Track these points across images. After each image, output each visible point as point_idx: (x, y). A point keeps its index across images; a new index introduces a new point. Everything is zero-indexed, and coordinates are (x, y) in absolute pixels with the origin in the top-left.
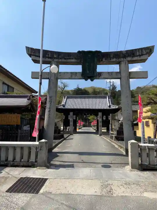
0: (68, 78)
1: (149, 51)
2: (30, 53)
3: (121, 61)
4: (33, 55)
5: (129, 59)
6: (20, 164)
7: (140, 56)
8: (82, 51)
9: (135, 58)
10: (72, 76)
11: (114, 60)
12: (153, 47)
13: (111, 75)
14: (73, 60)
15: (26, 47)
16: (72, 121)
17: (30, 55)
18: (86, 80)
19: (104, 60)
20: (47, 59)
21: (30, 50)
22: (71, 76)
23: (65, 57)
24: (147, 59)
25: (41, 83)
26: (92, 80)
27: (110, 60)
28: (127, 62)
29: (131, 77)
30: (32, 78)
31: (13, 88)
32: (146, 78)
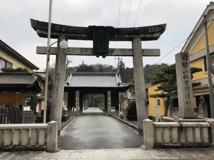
0: (78, 54)
1: (161, 29)
2: (35, 26)
3: (133, 38)
4: (38, 29)
5: (142, 36)
7: (152, 33)
8: (93, 26)
9: (147, 36)
10: (83, 52)
11: (127, 36)
12: (165, 25)
13: (123, 52)
14: (84, 35)
17: (35, 29)
18: (98, 57)
19: (116, 36)
21: (35, 23)
23: (75, 32)
24: (160, 37)
26: (104, 57)
27: (123, 36)
28: (139, 39)
29: (144, 54)
30: (38, 53)
31: (12, 64)
32: (159, 56)
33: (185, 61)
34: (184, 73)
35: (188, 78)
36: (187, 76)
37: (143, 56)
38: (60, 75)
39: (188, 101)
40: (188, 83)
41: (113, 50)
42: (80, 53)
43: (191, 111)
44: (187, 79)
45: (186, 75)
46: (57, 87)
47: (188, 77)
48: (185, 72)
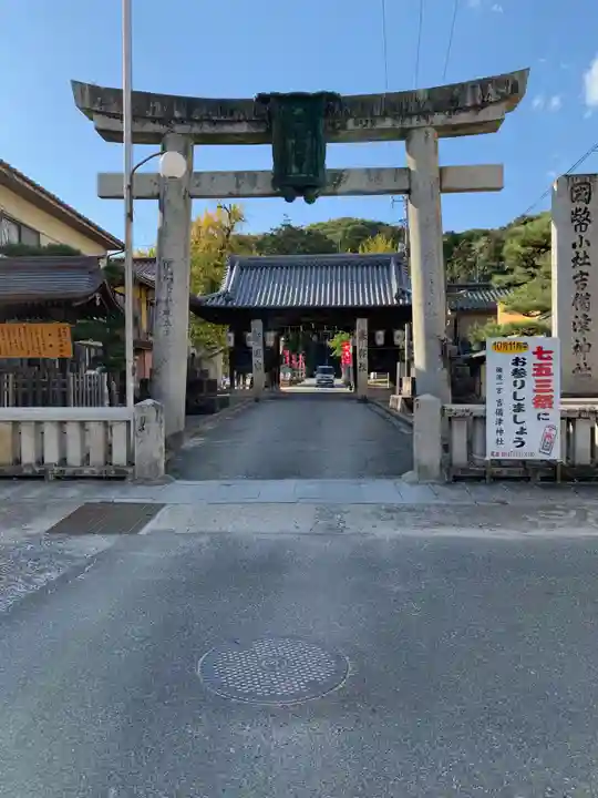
0: (226, 193)
1: (509, 89)
2: (86, 105)
3: (409, 129)
5: (439, 119)
6: (81, 471)
7: (477, 108)
8: (271, 94)
9: (463, 118)
10: (242, 185)
11: (388, 123)
13: (377, 182)
14: (243, 128)
15: (75, 83)
16: (262, 353)
17: (89, 113)
18: (290, 199)
19: (350, 123)
20: (151, 127)
21: (87, 93)
22: (238, 186)
23: (214, 118)
24: (503, 120)
25: (130, 216)
26: (310, 200)
27: (373, 123)
28: (432, 132)
29: (445, 185)
30: (102, 197)
31: (38, 233)
32: (499, 189)
33: (582, 205)
34: (574, 246)
35: (589, 264)
36: (587, 257)
37: (443, 191)
38: (174, 265)
39: (581, 342)
40: (585, 280)
41: (339, 176)
42: (235, 191)
43: (589, 372)
44: (585, 269)
45: (581, 255)
46: (167, 301)
47: (587, 260)
48: (578, 244)
